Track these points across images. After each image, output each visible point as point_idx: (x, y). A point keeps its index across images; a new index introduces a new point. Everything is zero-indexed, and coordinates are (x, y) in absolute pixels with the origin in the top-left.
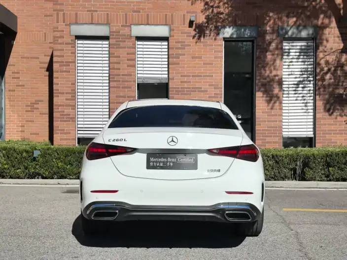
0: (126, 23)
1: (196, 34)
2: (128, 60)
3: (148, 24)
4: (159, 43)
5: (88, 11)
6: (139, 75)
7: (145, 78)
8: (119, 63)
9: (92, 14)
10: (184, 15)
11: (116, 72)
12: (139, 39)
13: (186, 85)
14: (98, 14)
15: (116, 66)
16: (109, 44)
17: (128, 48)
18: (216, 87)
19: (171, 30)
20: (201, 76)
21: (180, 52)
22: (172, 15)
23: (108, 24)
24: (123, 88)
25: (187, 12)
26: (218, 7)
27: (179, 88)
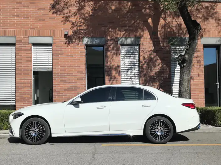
0: (26, 35)
1: (67, 42)
2: (27, 57)
3: (39, 36)
4: (47, 47)
5: (2, 29)
6: (34, 66)
7: (38, 68)
8: (22, 59)
9: (5, 30)
10: (61, 31)
11: (19, 65)
12: (34, 45)
13: (63, 72)
14: (9, 31)
15: (19, 61)
16: (16, 48)
17: (27, 50)
18: (82, 73)
19: (53, 40)
20: (72, 67)
21: (59, 52)
22: (54, 31)
23: (15, 36)
24: (24, 74)
25: (63, 29)
26: (80, 26)
27: (59, 74)
